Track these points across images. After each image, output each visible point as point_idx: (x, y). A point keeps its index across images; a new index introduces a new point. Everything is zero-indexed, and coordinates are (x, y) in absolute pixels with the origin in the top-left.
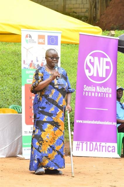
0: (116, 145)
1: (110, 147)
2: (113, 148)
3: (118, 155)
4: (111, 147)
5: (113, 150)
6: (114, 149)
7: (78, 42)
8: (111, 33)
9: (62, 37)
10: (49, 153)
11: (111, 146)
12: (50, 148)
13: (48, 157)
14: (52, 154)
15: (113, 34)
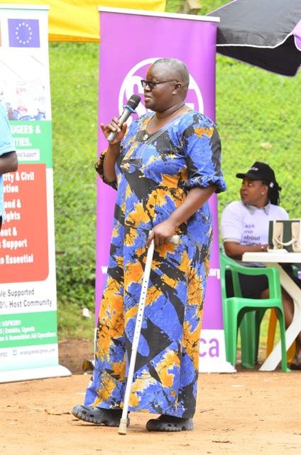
0: (220, 335)
1: (205, 342)
2: (214, 344)
3: (229, 364)
4: (208, 342)
5: (214, 351)
6: (217, 348)
7: (97, 36)
8: (188, 5)
9: (52, 21)
10: (115, 361)
11: (208, 340)
12: (115, 346)
13: (113, 372)
14: (123, 363)
15: (194, 9)
